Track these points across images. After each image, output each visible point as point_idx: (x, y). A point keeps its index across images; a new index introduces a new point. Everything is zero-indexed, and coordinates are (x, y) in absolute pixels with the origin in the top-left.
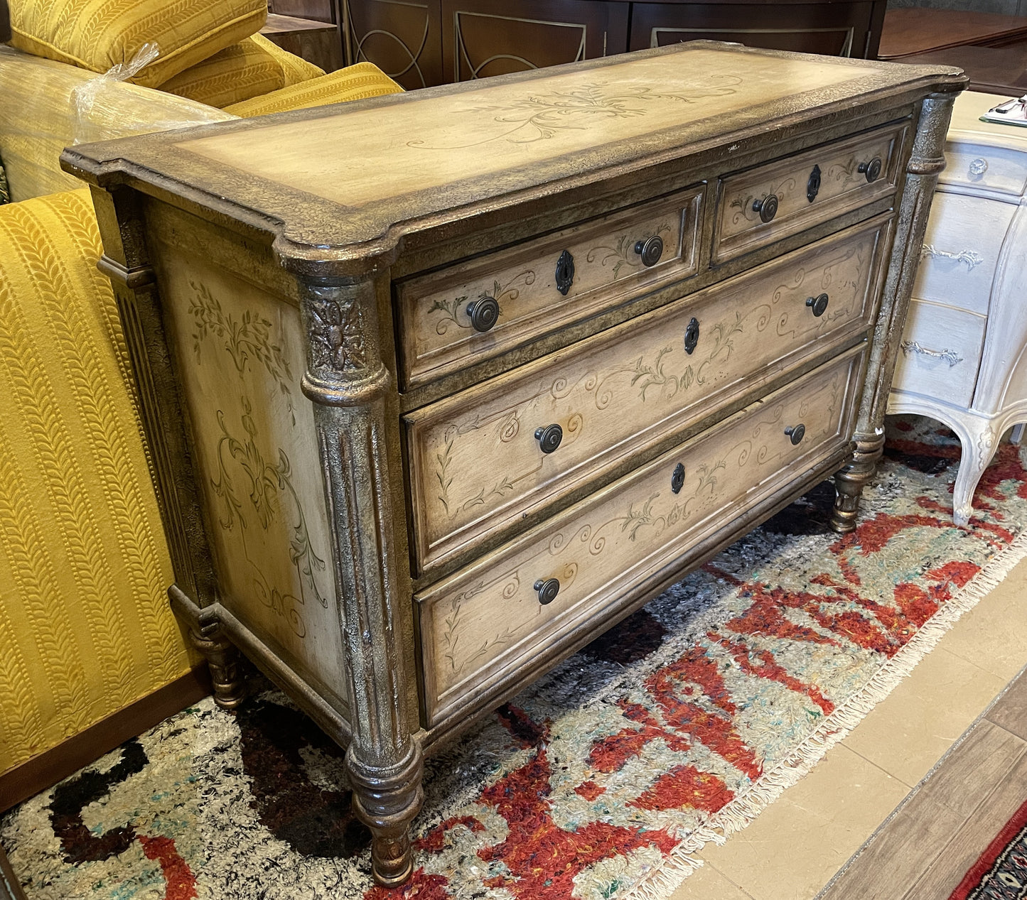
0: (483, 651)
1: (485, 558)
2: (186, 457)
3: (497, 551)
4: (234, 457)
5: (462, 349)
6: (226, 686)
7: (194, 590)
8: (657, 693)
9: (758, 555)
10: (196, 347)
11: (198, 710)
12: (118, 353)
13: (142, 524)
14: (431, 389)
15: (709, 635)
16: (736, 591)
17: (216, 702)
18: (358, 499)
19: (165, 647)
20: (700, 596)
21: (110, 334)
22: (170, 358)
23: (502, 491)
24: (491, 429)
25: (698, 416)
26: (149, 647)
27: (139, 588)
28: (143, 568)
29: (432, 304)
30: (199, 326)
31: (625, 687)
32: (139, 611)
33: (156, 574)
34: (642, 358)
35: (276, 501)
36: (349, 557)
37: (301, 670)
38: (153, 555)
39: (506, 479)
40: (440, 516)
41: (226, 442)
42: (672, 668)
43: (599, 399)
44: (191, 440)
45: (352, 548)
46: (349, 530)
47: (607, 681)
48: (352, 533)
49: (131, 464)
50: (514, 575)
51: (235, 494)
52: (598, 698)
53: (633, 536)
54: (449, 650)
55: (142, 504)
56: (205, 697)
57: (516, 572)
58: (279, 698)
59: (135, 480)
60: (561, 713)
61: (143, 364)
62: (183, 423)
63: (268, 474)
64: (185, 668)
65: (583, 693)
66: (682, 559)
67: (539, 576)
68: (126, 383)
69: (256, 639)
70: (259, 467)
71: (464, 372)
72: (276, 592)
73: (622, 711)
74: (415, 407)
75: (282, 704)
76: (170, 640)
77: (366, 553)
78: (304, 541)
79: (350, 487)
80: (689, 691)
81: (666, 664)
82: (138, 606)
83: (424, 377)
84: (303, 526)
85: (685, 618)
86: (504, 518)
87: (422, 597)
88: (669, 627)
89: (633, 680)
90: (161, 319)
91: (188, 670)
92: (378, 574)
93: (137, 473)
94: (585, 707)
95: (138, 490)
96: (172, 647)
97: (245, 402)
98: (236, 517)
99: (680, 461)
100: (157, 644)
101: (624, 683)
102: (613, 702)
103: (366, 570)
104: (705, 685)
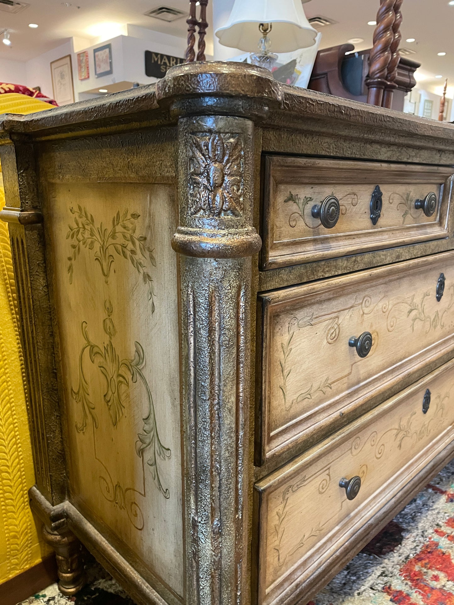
0: (301, 544)
1: (311, 451)
2: (54, 372)
3: (320, 446)
4: (93, 362)
5: (307, 245)
6: (68, 575)
7: (49, 489)
8: (412, 580)
9: (449, 472)
10: (70, 269)
11: (44, 596)
12: (10, 294)
13: (13, 433)
14: (284, 274)
15: (436, 531)
16: (444, 498)
17: (59, 589)
18: (222, 366)
19: (22, 541)
20: (419, 502)
21: (6, 279)
22: (48, 288)
23: (324, 390)
24: (321, 327)
25: (442, 351)
26: (8, 540)
27: (5, 488)
28: (10, 471)
29: (288, 194)
30: (74, 247)
31: (386, 576)
32: (3, 507)
33: (20, 477)
34: (414, 295)
35: (128, 396)
36: (207, 433)
37: (136, 562)
38: (20, 460)
39: (327, 380)
40: (279, 405)
41: (87, 350)
42: (418, 559)
43: (389, 322)
44: (58, 357)
45: (211, 423)
46: (209, 403)
47: (370, 571)
48: (212, 406)
49: (10, 383)
50: (327, 472)
51: (90, 398)
52: (367, 585)
53: (400, 446)
54: (277, 543)
55: (15, 416)
56: (51, 584)
57: (329, 469)
58: (111, 586)
59: (12, 396)
60: (341, 600)
61: (26, 292)
62: (54, 343)
63: (123, 371)
64: (37, 558)
65: (354, 582)
66: (428, 467)
67: (343, 475)
68: (14, 318)
69: (97, 532)
70: (114, 365)
71: (307, 265)
72: (119, 486)
73: (389, 597)
74: (270, 288)
75: (112, 591)
76: (26, 534)
77: (225, 429)
78: (150, 432)
79: (214, 353)
80: (436, 578)
81: (411, 555)
82: (3, 503)
83: (280, 260)
84: (152, 416)
85: (414, 519)
86: (326, 415)
87: (263, 486)
88: (404, 526)
89: (390, 569)
90: (44, 254)
91: (38, 560)
92: (234, 454)
93: (14, 390)
94: (359, 594)
95: (13, 404)
96: (27, 540)
97: (108, 305)
98: (90, 420)
99: (428, 388)
100: (15, 537)
101: (383, 573)
102: (380, 589)
103: (224, 448)
104: (446, 572)
